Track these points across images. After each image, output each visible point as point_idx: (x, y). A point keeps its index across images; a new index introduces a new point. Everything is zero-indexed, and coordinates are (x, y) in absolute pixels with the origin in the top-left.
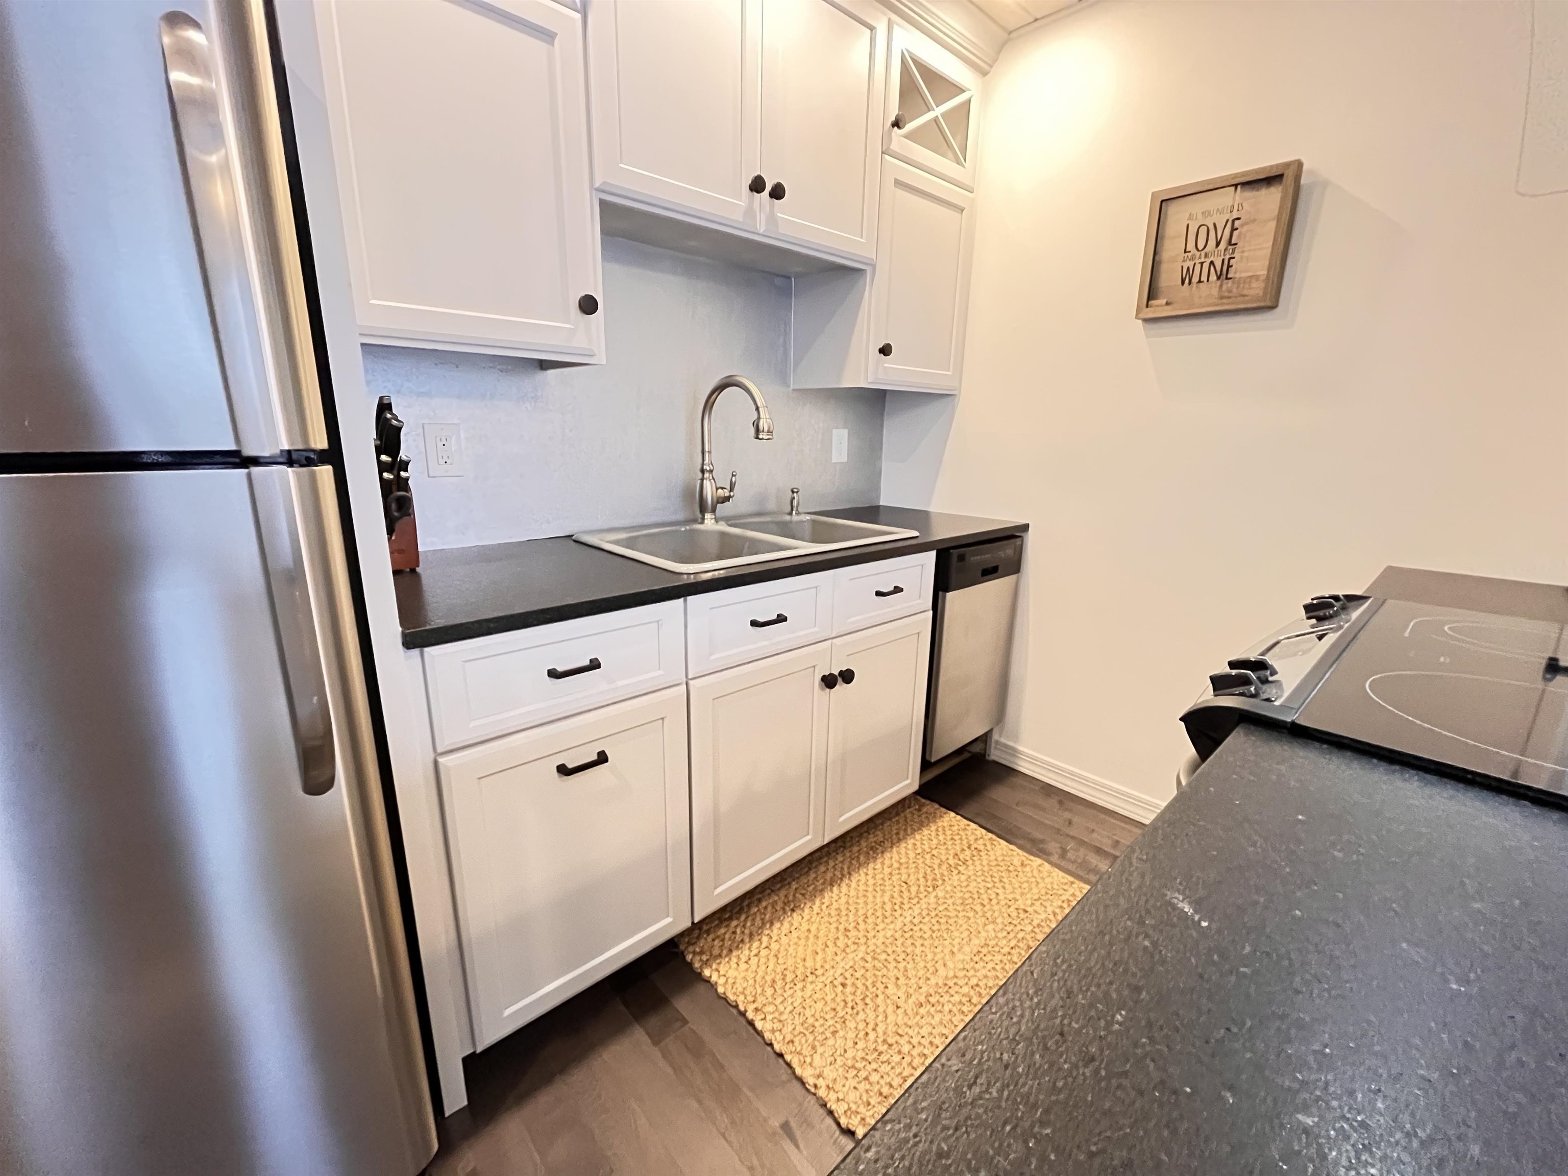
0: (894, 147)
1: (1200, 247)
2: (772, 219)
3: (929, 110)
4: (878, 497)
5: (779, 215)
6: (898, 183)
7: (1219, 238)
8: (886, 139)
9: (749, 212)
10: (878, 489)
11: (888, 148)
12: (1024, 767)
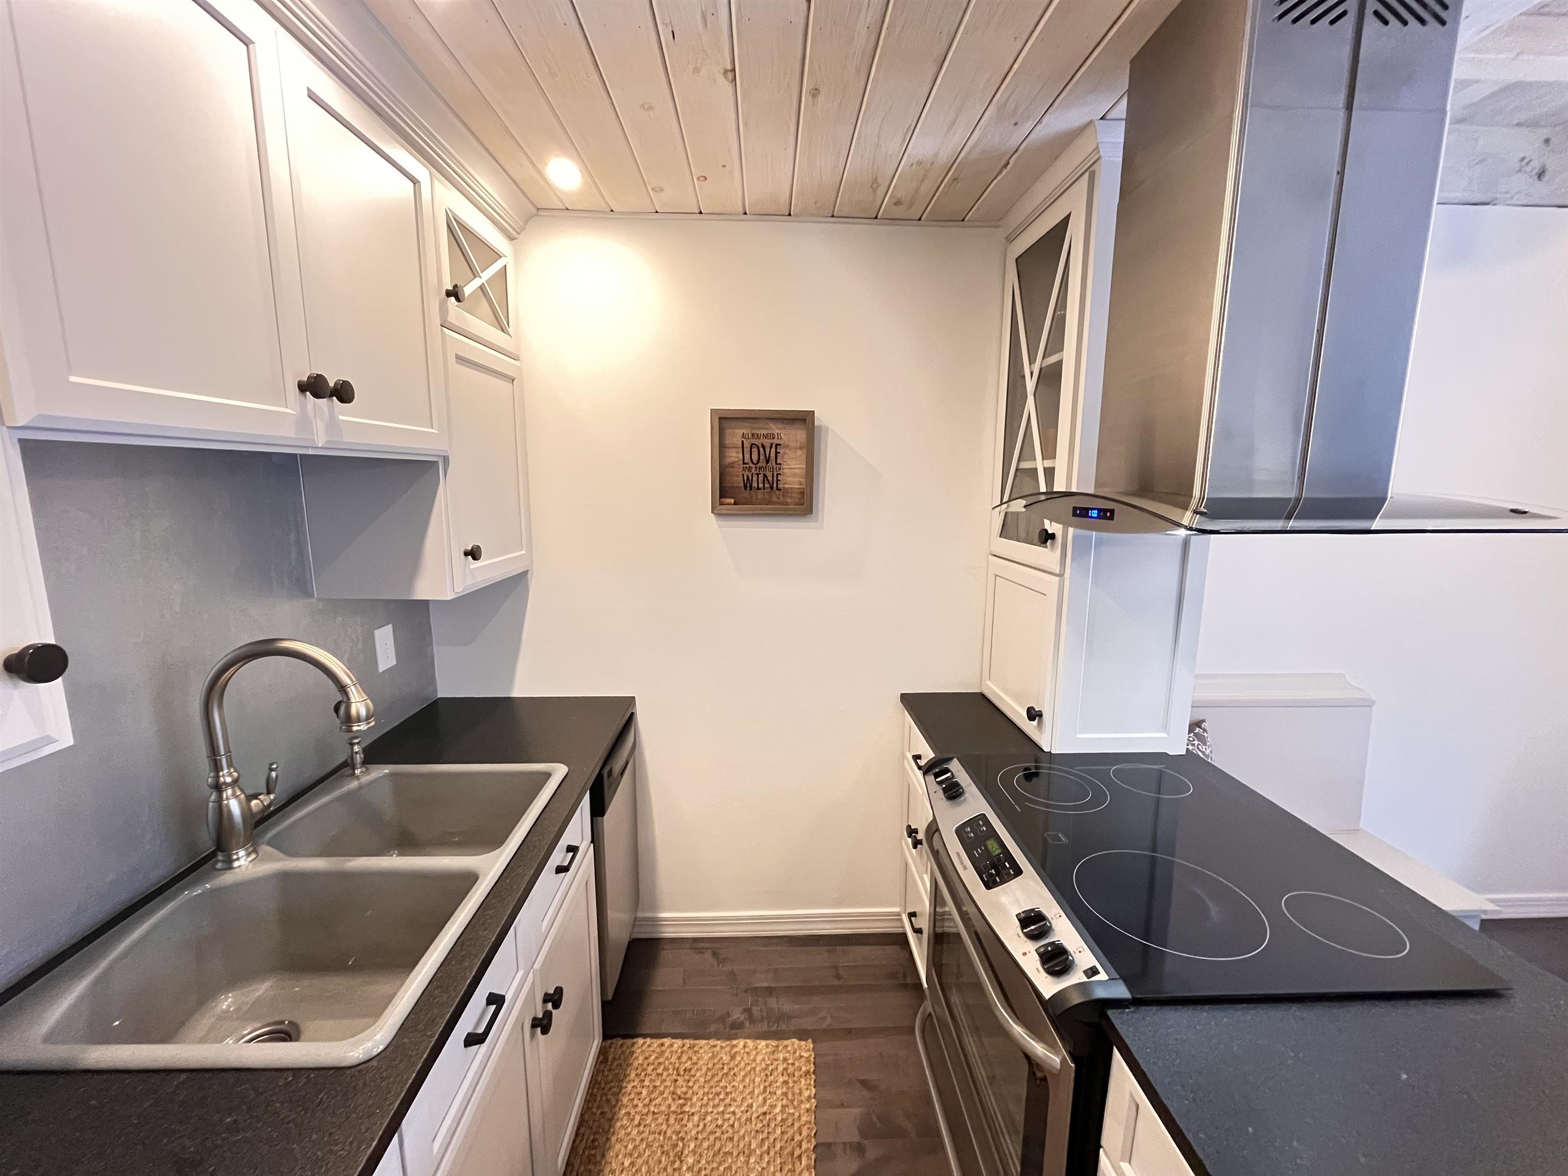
0: (452, 318)
1: (755, 461)
2: (333, 424)
3: (475, 277)
4: (435, 691)
5: (341, 417)
6: (460, 359)
7: (768, 455)
8: (444, 311)
9: (303, 421)
10: (432, 680)
11: (446, 321)
12: (668, 933)
